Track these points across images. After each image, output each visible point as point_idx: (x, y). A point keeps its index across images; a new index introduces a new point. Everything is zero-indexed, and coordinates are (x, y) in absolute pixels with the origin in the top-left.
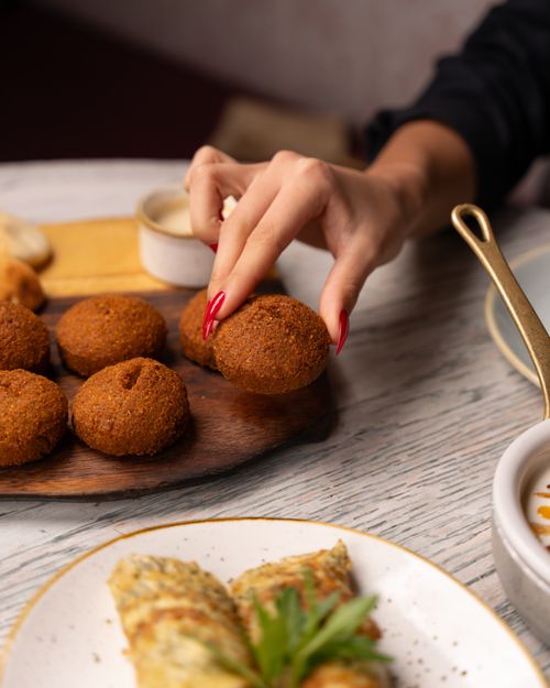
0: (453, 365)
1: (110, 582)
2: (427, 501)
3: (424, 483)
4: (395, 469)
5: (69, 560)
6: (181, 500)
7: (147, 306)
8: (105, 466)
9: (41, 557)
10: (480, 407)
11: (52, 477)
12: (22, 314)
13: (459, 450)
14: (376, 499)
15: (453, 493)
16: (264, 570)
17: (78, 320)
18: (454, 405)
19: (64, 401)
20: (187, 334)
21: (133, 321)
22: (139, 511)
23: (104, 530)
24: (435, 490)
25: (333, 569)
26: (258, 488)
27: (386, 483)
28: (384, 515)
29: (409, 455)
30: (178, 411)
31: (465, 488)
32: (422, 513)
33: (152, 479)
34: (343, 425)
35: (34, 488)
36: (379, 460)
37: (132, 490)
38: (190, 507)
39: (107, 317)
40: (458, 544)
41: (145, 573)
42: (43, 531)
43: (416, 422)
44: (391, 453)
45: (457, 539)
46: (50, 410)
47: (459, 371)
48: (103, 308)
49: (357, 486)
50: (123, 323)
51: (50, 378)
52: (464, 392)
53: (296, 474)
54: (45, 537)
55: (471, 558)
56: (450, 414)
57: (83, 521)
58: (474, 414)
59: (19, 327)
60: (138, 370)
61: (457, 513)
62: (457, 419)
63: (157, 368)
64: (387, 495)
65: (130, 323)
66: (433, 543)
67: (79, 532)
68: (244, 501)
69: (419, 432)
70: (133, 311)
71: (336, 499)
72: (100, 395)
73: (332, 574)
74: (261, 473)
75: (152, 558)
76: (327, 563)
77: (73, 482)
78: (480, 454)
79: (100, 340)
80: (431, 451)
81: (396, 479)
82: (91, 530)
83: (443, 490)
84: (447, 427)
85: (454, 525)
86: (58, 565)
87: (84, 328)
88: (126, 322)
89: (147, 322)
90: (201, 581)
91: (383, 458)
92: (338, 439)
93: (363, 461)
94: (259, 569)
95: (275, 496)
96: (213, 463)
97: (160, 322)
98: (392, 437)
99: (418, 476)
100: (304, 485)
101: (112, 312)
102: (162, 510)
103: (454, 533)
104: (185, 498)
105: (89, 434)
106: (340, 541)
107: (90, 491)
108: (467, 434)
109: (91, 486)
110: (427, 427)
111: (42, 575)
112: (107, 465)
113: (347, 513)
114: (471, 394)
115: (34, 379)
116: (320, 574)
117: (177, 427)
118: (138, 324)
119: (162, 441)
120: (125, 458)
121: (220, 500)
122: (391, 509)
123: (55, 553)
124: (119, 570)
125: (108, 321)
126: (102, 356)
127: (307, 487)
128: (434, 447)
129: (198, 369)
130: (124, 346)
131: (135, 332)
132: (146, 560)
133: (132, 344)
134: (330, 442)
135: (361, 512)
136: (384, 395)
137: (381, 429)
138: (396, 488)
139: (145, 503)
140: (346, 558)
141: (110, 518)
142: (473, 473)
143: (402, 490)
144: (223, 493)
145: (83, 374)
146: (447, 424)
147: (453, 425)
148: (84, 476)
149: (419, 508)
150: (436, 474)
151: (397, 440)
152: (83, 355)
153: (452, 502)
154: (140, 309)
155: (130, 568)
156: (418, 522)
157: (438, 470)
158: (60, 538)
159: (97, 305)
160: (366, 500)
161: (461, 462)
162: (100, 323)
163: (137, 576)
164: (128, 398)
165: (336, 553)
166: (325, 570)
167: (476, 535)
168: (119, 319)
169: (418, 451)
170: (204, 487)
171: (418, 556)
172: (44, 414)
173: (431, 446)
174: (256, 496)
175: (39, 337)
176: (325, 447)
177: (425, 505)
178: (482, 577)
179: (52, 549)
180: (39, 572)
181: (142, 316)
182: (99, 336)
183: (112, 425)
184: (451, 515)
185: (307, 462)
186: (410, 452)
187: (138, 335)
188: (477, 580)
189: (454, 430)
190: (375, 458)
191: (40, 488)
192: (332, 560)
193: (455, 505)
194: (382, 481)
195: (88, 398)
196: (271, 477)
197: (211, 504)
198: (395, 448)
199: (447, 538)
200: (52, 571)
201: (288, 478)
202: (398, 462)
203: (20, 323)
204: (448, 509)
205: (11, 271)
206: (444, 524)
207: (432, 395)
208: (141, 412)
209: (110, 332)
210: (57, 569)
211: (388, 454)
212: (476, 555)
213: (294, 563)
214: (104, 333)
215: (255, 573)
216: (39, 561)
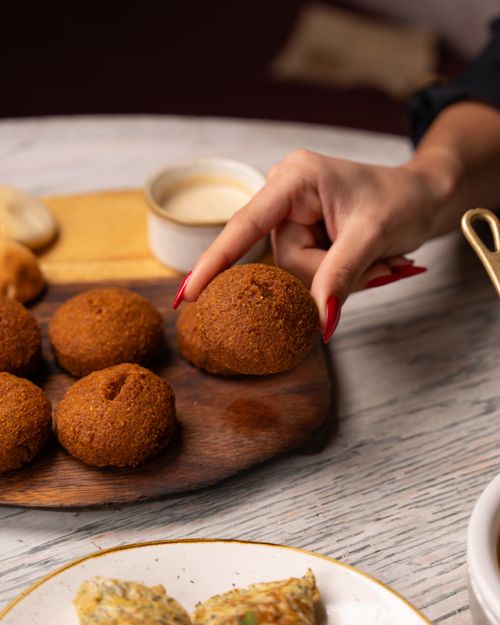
0: (470, 370)
1: (76, 602)
2: (415, 525)
3: (417, 504)
4: (388, 488)
5: (44, 573)
6: (164, 513)
7: (143, 303)
8: (86, 477)
9: (17, 569)
10: (490, 420)
11: (32, 486)
12: (12, 311)
13: (461, 469)
14: (364, 520)
15: (445, 517)
16: (230, 597)
17: (69, 318)
18: (464, 417)
19: (48, 408)
20: (183, 333)
21: (125, 322)
22: (119, 523)
23: (82, 542)
24: (427, 513)
25: (297, 601)
26: (243, 503)
27: (376, 504)
28: (369, 538)
29: (406, 473)
30: (161, 423)
31: (459, 512)
32: (409, 538)
33: (133, 493)
34: (341, 436)
35: (14, 498)
36: (373, 477)
37: (110, 504)
38: (171, 522)
39: (99, 317)
40: (441, 574)
41: (107, 597)
42: (21, 541)
43: (420, 435)
44: (387, 470)
45: (440, 568)
46: (31, 419)
47: (475, 379)
48: (96, 307)
49: (345, 506)
50: (115, 323)
51: (35, 382)
52: (477, 402)
53: (284, 489)
54: (22, 548)
55: (451, 590)
56: (456, 428)
57: (62, 532)
58: (483, 429)
59: (8, 326)
60: (123, 379)
61: (445, 540)
62: (464, 433)
63: (143, 377)
64: (376, 516)
65: (122, 324)
66: (415, 572)
67: (56, 543)
68: (227, 517)
69: (420, 446)
70: (126, 310)
71: (321, 519)
72: (82, 404)
73: (295, 606)
74: (248, 488)
75: (116, 582)
76: (293, 594)
77: (53, 493)
78: (481, 475)
79: (90, 341)
80: (430, 469)
81: (387, 499)
82: (68, 542)
83: (435, 513)
84: (452, 442)
85: (440, 553)
86: (32, 578)
87: (76, 327)
88: (118, 322)
89: (140, 321)
90: (162, 608)
91: (378, 475)
92: (334, 452)
93: (356, 477)
94: (226, 595)
95: (259, 513)
96: (195, 477)
97: (156, 321)
98: (391, 452)
99: (410, 497)
100: (292, 501)
101: (104, 311)
102: (142, 524)
103: (439, 562)
104: (168, 511)
105: (70, 444)
106: (310, 570)
107: (68, 504)
108: (473, 451)
109: (69, 497)
110: (432, 442)
111: (15, 588)
112: (88, 475)
113: (331, 534)
114: (484, 405)
115: (17, 385)
116: (283, 606)
117: (160, 440)
118: (129, 324)
119: (144, 453)
120: (106, 468)
121: (202, 515)
122: (378, 532)
123: (30, 565)
124: (84, 592)
125: (100, 321)
126: (92, 358)
127: (295, 503)
128: (435, 464)
129: (193, 370)
130: (115, 348)
131: (127, 333)
132: (110, 584)
133: (123, 345)
134: (325, 456)
135: (346, 534)
136: (391, 403)
137: (381, 442)
138: (387, 508)
139: (125, 515)
140: (314, 588)
141: (89, 530)
142: (470, 495)
143: (392, 511)
144: (207, 506)
145: (74, 373)
146: (452, 439)
147: (458, 440)
148: (63, 486)
149: (407, 532)
150: (431, 495)
151: (396, 455)
152: (74, 355)
153: (443, 527)
154: (133, 308)
155: (94, 592)
156: (404, 547)
157: (434, 491)
158: (36, 550)
159: (91, 302)
160: (353, 520)
161: (460, 483)
162: (91, 323)
163: (98, 600)
164: (109, 409)
165: (303, 583)
166: (288, 601)
167: (461, 564)
168: (111, 319)
169: (417, 469)
170: (187, 500)
171: (390, 589)
172: (24, 423)
173: (431, 463)
174: (240, 512)
175: (29, 335)
176: (319, 461)
177: (415, 528)
178: (460, 611)
179: (28, 560)
180: (12, 584)
181: (135, 315)
182: (90, 337)
183: (92, 437)
184: (438, 542)
185: (298, 476)
186: (407, 469)
187: (130, 337)
188: (454, 613)
189: (459, 445)
190: (370, 474)
191: (19, 498)
192: (298, 591)
193: (445, 531)
194: (374, 500)
195: (71, 406)
196: (258, 492)
197: (192, 519)
198: (393, 464)
199: (430, 567)
200: (25, 584)
201: (276, 494)
202: (393, 480)
203: (9, 322)
204: (437, 534)
205: (9, 257)
206: (430, 551)
207: (442, 405)
208: (122, 424)
209: (102, 333)
210: (30, 583)
211: (383, 471)
212: (457, 587)
213: (260, 592)
214: (95, 334)
215: (220, 600)
216: (13, 573)
